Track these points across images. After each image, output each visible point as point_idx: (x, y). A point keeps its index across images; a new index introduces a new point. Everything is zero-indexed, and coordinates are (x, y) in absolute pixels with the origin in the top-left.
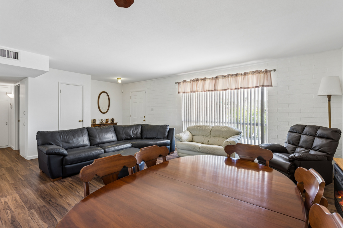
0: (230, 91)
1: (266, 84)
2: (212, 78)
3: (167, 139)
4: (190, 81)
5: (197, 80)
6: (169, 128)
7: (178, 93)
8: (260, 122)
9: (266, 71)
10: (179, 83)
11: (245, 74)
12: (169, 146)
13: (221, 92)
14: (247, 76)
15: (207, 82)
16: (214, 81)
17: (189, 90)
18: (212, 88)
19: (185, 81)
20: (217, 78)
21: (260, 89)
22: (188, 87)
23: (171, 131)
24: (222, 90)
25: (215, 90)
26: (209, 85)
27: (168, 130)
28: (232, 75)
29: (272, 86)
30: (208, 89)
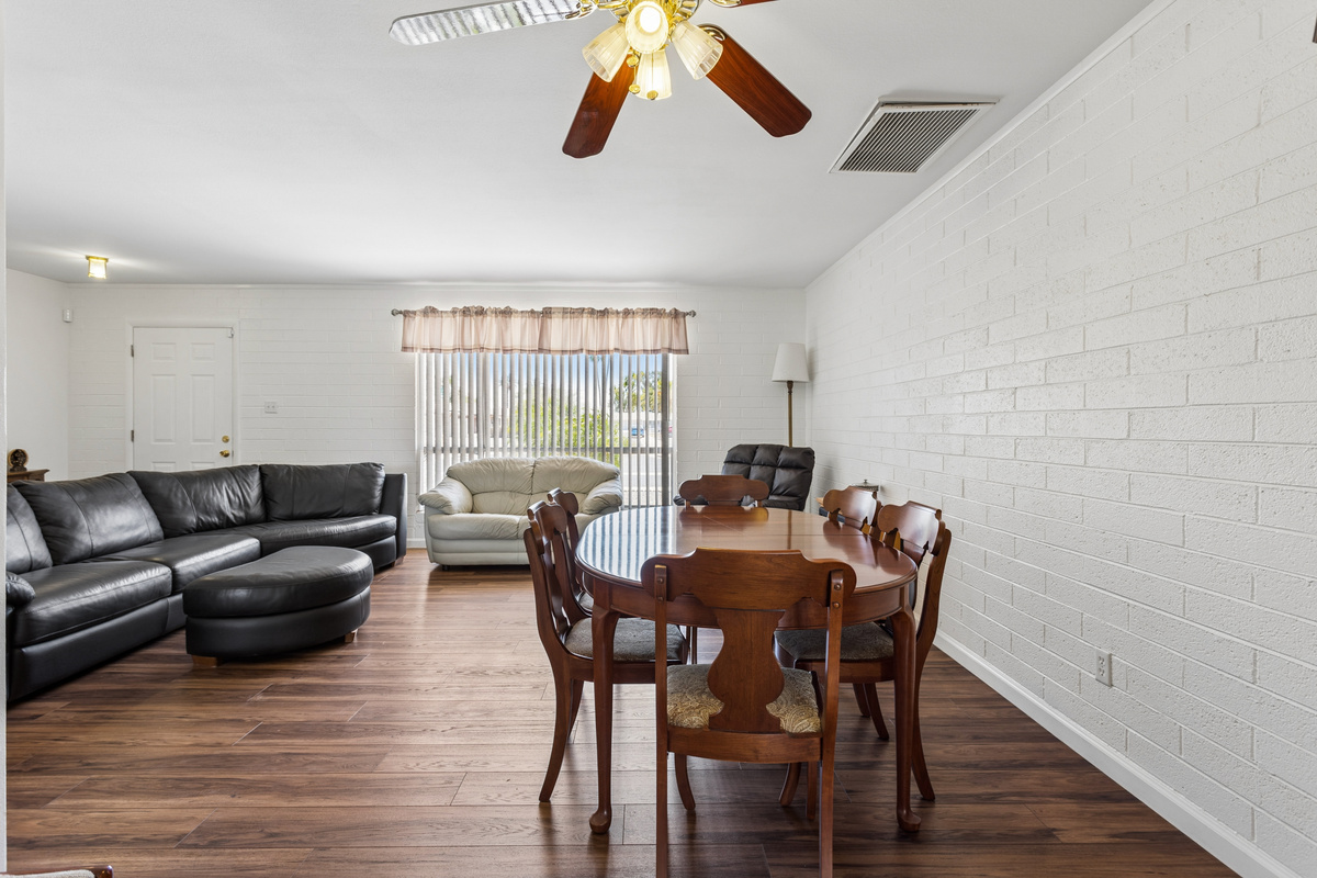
0: (582, 356)
1: (674, 347)
2: (532, 312)
3: (381, 511)
4: (454, 312)
5: (481, 312)
6: (383, 473)
7: (405, 349)
8: (660, 445)
9: (676, 314)
10: (406, 314)
11: (627, 313)
12: (392, 539)
13: (558, 357)
14: (630, 320)
15: (516, 323)
16: (537, 323)
17: (449, 340)
18: (530, 341)
19: (434, 310)
20: (547, 313)
21: (659, 356)
22: (447, 331)
23: (394, 484)
24: (563, 352)
25: (541, 350)
26: (519, 333)
27: (381, 481)
28: (592, 312)
29: (687, 351)
30: (516, 344)
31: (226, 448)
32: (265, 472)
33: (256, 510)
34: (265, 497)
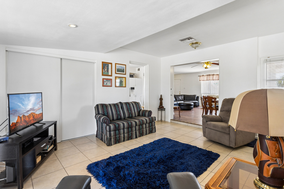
2: (217, 74)
3: (196, 100)
4: (206, 75)
5: (210, 75)
6: (196, 96)
7: (200, 81)
10: (200, 76)
12: (197, 104)
15: (215, 76)
16: (218, 76)
18: (217, 78)
19: (203, 75)
22: (205, 78)
23: (198, 97)
25: (218, 80)
27: (196, 97)
30: (215, 79)
31: (180, 93)
32: (184, 95)
33: (183, 99)
34: (184, 98)
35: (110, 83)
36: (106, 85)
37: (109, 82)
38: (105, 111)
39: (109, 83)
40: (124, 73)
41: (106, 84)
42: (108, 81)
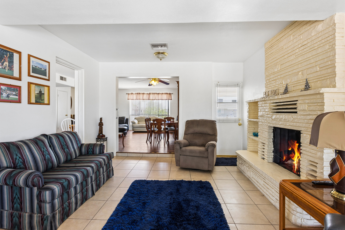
0: (155, 100)
1: (170, 99)
2: (148, 93)
3: (125, 123)
4: (136, 94)
5: (140, 94)
6: (126, 118)
7: (128, 99)
8: (167, 114)
9: (170, 94)
10: (128, 94)
11: (162, 94)
13: (151, 101)
14: (163, 95)
15: (145, 95)
16: (148, 95)
17: (135, 98)
18: (147, 98)
19: (132, 93)
20: (150, 94)
21: (167, 100)
22: (135, 96)
23: (127, 120)
24: (152, 100)
25: (149, 99)
26: (145, 96)
27: (125, 119)
28: (157, 93)
29: (172, 100)
30: (145, 99)
35: (17, 96)
36: (7, 98)
37: (14, 93)
38: (18, 158)
39: (14, 95)
40: (47, 78)
41: (8, 96)
42: (13, 90)
